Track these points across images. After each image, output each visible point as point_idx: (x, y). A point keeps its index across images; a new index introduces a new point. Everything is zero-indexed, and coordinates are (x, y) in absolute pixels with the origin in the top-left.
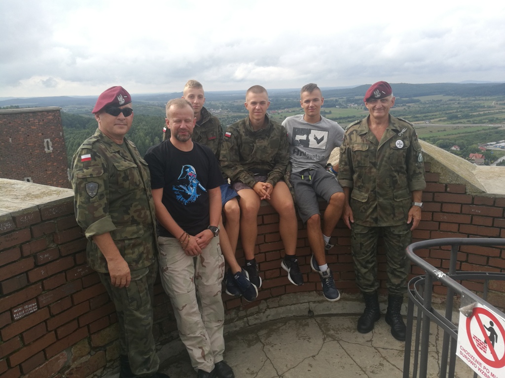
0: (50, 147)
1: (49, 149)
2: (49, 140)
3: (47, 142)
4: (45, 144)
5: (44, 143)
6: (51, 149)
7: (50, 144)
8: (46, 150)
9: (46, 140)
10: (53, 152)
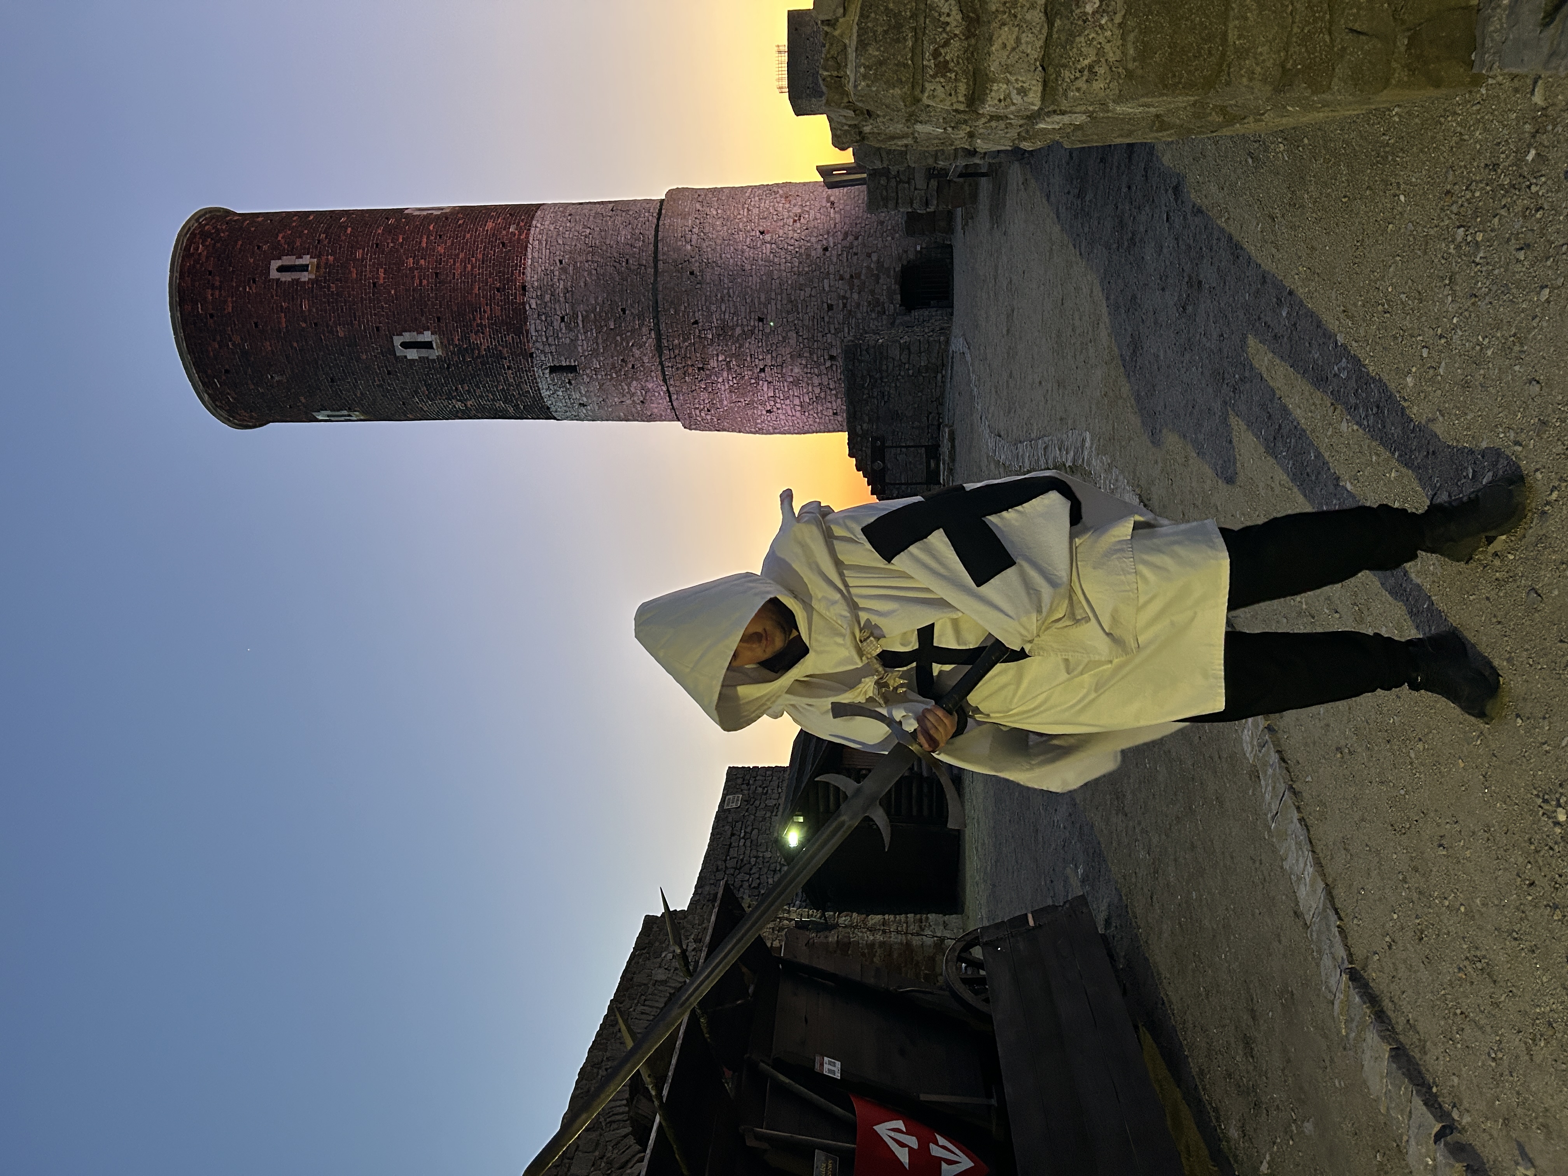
0: (299, 262)
1: (304, 268)
2: (275, 264)
3: (281, 269)
4: (287, 277)
5: (283, 279)
6: (306, 260)
7: (288, 260)
8: (305, 277)
9: (274, 274)
10: (319, 256)
